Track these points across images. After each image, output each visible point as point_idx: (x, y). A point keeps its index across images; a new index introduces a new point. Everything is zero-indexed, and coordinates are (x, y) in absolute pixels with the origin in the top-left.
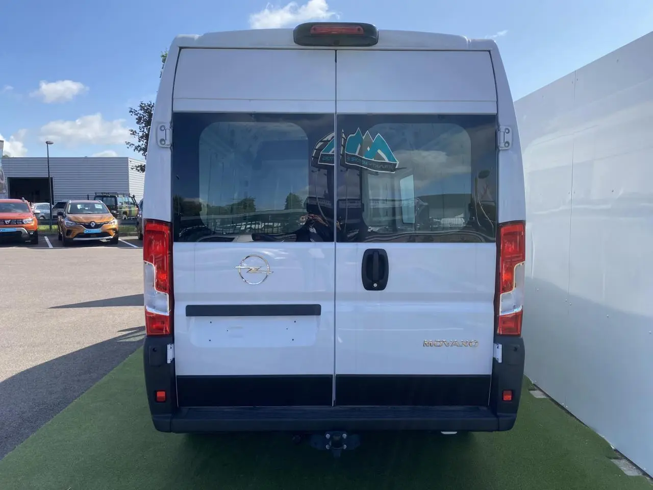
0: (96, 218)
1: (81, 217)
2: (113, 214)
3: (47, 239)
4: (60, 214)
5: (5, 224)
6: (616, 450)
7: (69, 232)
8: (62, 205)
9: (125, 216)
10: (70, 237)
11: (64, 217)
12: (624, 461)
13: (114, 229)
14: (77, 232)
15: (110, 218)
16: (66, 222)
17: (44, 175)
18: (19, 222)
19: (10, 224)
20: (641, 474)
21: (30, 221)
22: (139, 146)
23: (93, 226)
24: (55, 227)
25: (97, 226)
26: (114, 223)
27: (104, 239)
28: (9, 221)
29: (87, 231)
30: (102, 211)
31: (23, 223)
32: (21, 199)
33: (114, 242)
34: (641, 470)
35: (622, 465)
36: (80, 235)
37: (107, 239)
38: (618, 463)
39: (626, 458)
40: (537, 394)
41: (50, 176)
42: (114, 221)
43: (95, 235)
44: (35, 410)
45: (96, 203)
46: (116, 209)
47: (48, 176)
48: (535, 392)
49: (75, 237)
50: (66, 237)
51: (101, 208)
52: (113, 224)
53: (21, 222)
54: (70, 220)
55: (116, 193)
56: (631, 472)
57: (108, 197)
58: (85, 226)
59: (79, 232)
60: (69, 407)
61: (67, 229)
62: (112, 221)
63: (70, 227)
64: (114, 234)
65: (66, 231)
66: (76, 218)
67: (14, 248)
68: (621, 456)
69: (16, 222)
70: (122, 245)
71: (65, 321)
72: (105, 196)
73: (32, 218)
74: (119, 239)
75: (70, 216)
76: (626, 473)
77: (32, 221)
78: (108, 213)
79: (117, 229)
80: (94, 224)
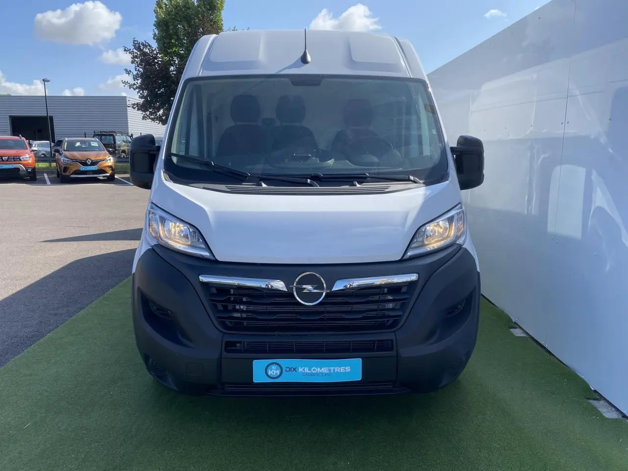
0: (92, 156)
1: (77, 154)
2: (109, 151)
3: (46, 176)
4: (57, 151)
5: (3, 161)
6: (595, 391)
7: (66, 169)
8: (60, 143)
9: (123, 154)
10: (67, 174)
11: (61, 154)
12: (602, 402)
13: (110, 167)
14: (74, 170)
15: (105, 155)
16: (62, 158)
17: (42, 113)
18: (16, 159)
19: (7, 161)
20: (620, 417)
21: (28, 157)
22: (134, 84)
23: (89, 163)
24: (54, 164)
25: (93, 163)
26: (110, 161)
27: (101, 176)
28: (6, 158)
29: (83, 168)
30: (99, 149)
31: (20, 160)
32: (19, 136)
33: (111, 180)
34: (621, 413)
35: (601, 406)
36: (77, 172)
37: (104, 177)
38: (597, 404)
39: (605, 399)
40: (517, 332)
41: (49, 115)
42: (109, 158)
43: (92, 173)
44: (6, 343)
45: (93, 141)
46: (114, 147)
47: (46, 115)
48: (516, 329)
49: (73, 174)
50: (63, 174)
51: (97, 145)
52: (108, 161)
53: (19, 158)
54: (67, 158)
55: (115, 133)
56: (610, 414)
57: (106, 135)
58: (81, 163)
59: (76, 169)
60: (42, 340)
61: (63, 166)
62: (108, 159)
63: (67, 164)
64: (111, 172)
65: (63, 168)
66: (72, 156)
67: (13, 184)
68: (600, 397)
69: (14, 159)
70: (119, 182)
71: (52, 255)
72: (104, 135)
73: (29, 155)
74: (116, 177)
75: (67, 153)
76: (604, 414)
77: (30, 157)
78: (104, 150)
79: (113, 167)
80: (90, 161)
